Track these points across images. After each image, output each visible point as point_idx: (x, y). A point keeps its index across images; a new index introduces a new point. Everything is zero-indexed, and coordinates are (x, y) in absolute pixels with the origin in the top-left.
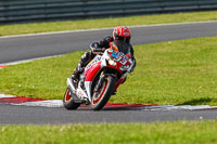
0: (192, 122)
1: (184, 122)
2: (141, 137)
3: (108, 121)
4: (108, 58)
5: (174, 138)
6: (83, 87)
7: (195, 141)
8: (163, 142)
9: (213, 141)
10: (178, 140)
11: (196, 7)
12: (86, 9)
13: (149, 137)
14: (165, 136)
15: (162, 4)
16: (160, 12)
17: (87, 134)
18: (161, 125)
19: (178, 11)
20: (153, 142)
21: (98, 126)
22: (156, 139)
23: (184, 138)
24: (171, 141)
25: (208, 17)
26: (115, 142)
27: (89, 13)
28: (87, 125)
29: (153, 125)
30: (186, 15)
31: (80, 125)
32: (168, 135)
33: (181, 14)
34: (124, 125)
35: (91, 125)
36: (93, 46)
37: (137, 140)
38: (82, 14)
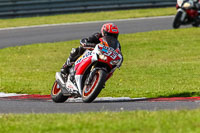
0: (114, 113)
1: (106, 113)
2: (66, 126)
3: (36, 112)
4: (98, 52)
5: (97, 127)
6: (73, 80)
7: (117, 131)
8: (87, 131)
9: (134, 130)
10: (100, 129)
11: (116, 6)
12: (15, 8)
13: (74, 126)
14: (89, 126)
15: (85, 4)
16: (83, 11)
17: (17, 123)
18: (85, 115)
19: (100, 10)
20: (77, 131)
21: (28, 115)
22: (81, 129)
23: (106, 127)
24: (95, 130)
25: (128, 15)
26: (43, 131)
27: (19, 12)
28: (18, 115)
29: (78, 115)
30: (108, 13)
31: (11, 115)
32: (92, 125)
33: (102, 13)
34: (51, 115)
35: (21, 115)
36: (83, 41)
37: (63, 129)
38: (12, 13)
